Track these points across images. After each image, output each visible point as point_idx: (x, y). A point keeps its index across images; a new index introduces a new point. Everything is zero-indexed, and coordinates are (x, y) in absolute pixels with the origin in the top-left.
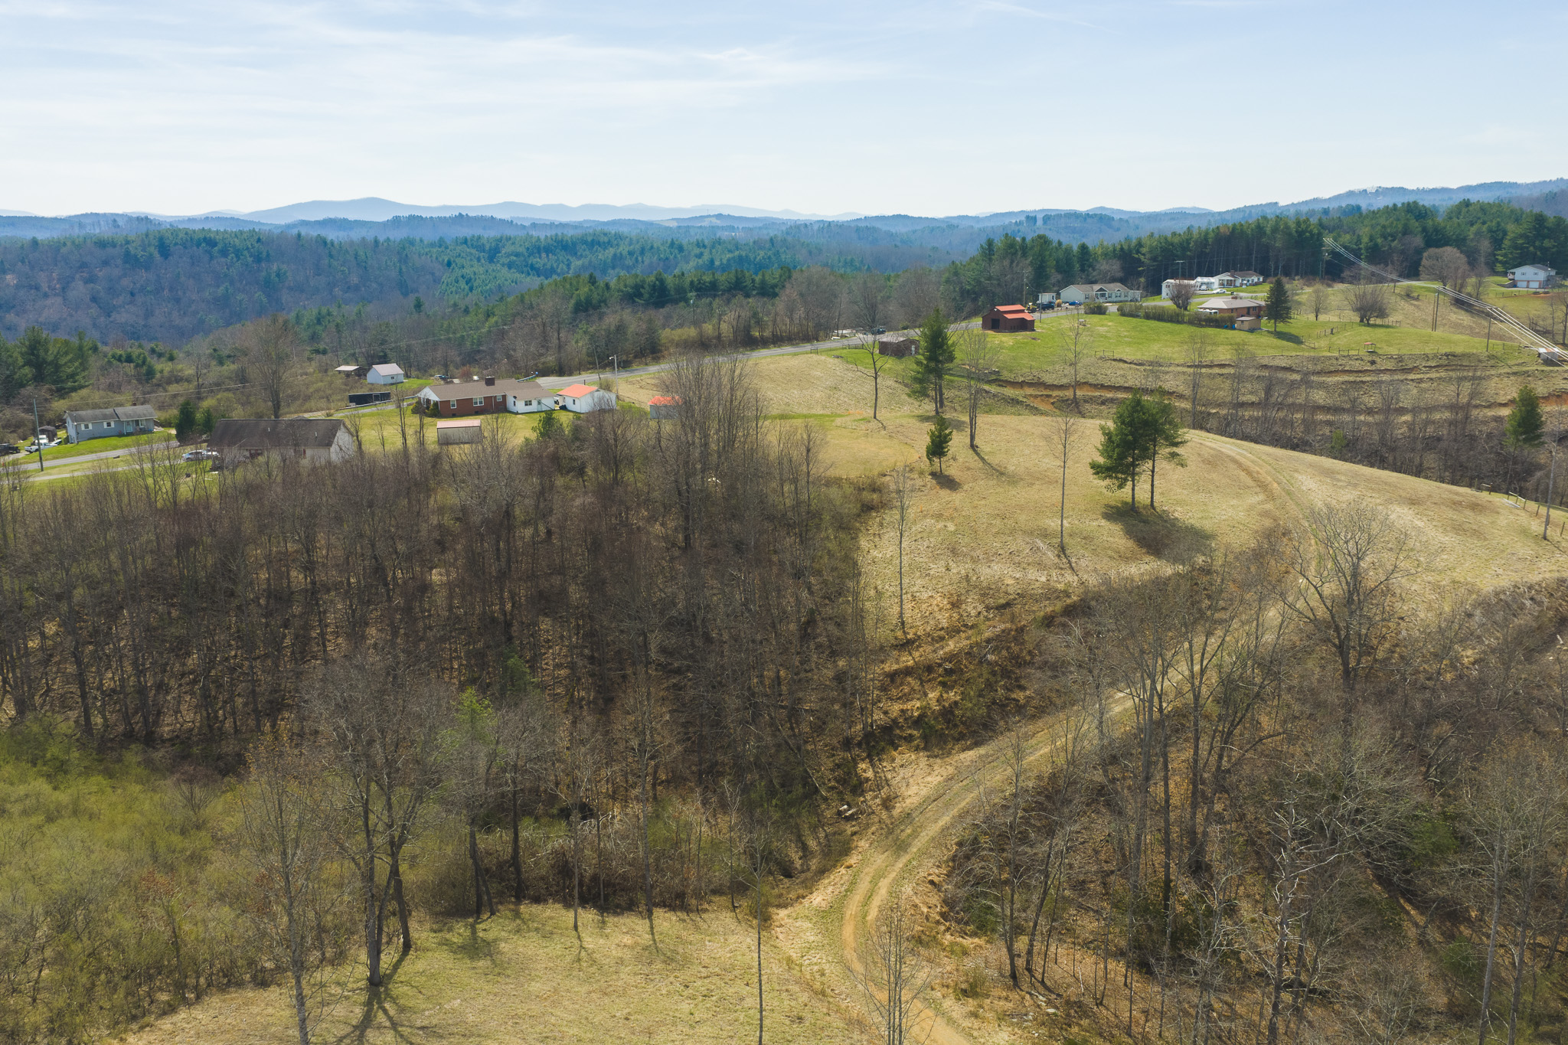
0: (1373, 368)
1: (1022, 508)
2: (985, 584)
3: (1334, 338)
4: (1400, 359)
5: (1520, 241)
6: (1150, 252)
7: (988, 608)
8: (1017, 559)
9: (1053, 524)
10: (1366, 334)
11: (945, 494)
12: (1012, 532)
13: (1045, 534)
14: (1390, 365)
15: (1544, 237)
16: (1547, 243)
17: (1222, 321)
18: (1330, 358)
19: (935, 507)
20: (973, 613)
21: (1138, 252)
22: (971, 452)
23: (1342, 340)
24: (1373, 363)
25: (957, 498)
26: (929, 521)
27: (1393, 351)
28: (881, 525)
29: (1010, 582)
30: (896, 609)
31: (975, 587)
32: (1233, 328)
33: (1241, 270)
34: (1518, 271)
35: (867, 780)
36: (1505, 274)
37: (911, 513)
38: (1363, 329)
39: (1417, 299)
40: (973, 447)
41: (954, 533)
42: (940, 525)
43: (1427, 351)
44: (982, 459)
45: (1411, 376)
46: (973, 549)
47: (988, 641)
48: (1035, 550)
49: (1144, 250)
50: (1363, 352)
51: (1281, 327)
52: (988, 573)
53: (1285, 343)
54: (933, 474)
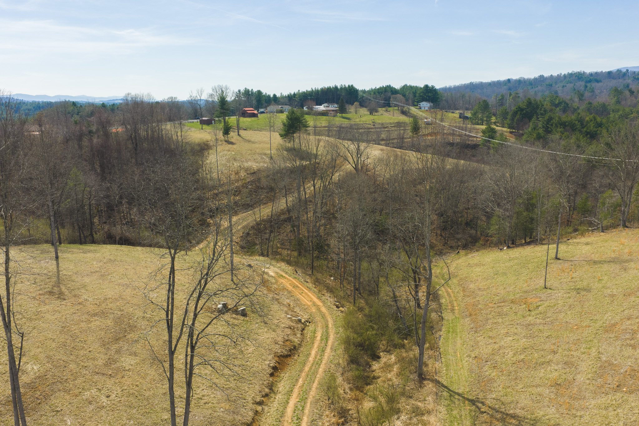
0: (374, 127)
1: (257, 148)
2: (246, 167)
3: (361, 119)
4: (382, 124)
5: (422, 94)
6: (299, 97)
7: (248, 174)
8: (256, 161)
9: (269, 152)
10: (372, 117)
11: (230, 146)
12: (254, 154)
13: (265, 154)
14: (380, 126)
15: (429, 93)
16: (430, 94)
17: (324, 114)
18: (360, 124)
19: (227, 148)
20: (243, 175)
21: (294, 97)
22: (238, 136)
23: (364, 119)
24: (374, 125)
25: (235, 146)
26: (225, 152)
27: (380, 122)
28: (208, 154)
29: (255, 167)
30: (216, 176)
31: (243, 169)
32: (328, 116)
33: (331, 103)
34: (421, 104)
35: (210, 223)
36: (417, 106)
37: (219, 150)
38: (371, 116)
39: (390, 112)
40: (239, 135)
41: (235, 155)
42: (230, 153)
43: (391, 122)
44: (243, 138)
45: (386, 129)
46: (241, 159)
47: (248, 182)
48: (262, 158)
49: (297, 96)
50: (370, 122)
51: (344, 115)
52: (246, 165)
53: (345, 120)
54: (226, 141)
